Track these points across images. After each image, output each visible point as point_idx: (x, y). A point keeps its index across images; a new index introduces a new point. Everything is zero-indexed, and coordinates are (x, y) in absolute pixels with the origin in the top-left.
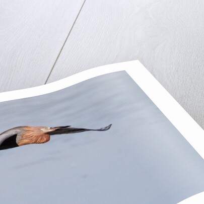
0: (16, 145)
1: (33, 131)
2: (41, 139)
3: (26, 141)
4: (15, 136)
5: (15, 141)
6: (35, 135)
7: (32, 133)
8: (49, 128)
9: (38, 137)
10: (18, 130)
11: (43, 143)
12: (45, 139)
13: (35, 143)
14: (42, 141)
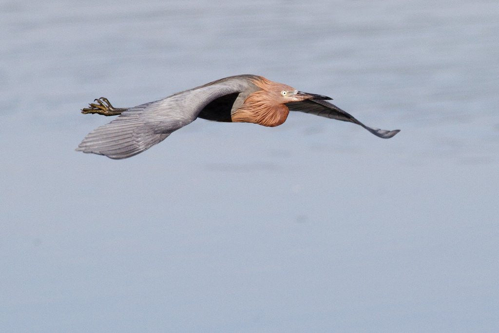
0: (228, 119)
1: (267, 93)
2: (272, 116)
3: (247, 113)
4: (235, 95)
5: (231, 107)
6: (267, 103)
7: (265, 96)
8: (296, 92)
9: (269, 108)
10: (245, 84)
11: (272, 126)
12: (278, 118)
13: (259, 122)
14: (272, 122)
